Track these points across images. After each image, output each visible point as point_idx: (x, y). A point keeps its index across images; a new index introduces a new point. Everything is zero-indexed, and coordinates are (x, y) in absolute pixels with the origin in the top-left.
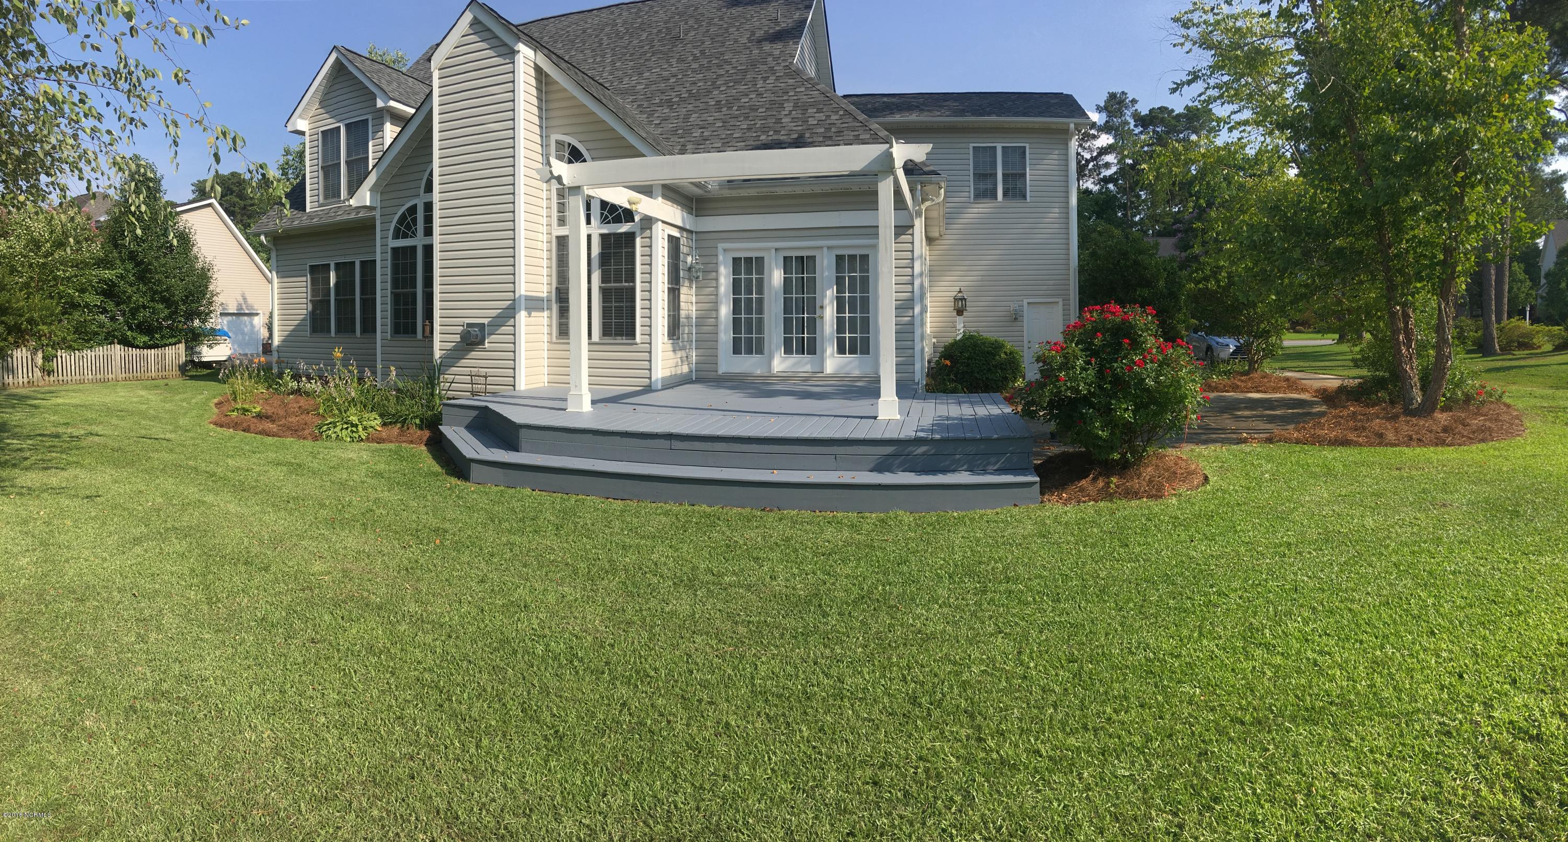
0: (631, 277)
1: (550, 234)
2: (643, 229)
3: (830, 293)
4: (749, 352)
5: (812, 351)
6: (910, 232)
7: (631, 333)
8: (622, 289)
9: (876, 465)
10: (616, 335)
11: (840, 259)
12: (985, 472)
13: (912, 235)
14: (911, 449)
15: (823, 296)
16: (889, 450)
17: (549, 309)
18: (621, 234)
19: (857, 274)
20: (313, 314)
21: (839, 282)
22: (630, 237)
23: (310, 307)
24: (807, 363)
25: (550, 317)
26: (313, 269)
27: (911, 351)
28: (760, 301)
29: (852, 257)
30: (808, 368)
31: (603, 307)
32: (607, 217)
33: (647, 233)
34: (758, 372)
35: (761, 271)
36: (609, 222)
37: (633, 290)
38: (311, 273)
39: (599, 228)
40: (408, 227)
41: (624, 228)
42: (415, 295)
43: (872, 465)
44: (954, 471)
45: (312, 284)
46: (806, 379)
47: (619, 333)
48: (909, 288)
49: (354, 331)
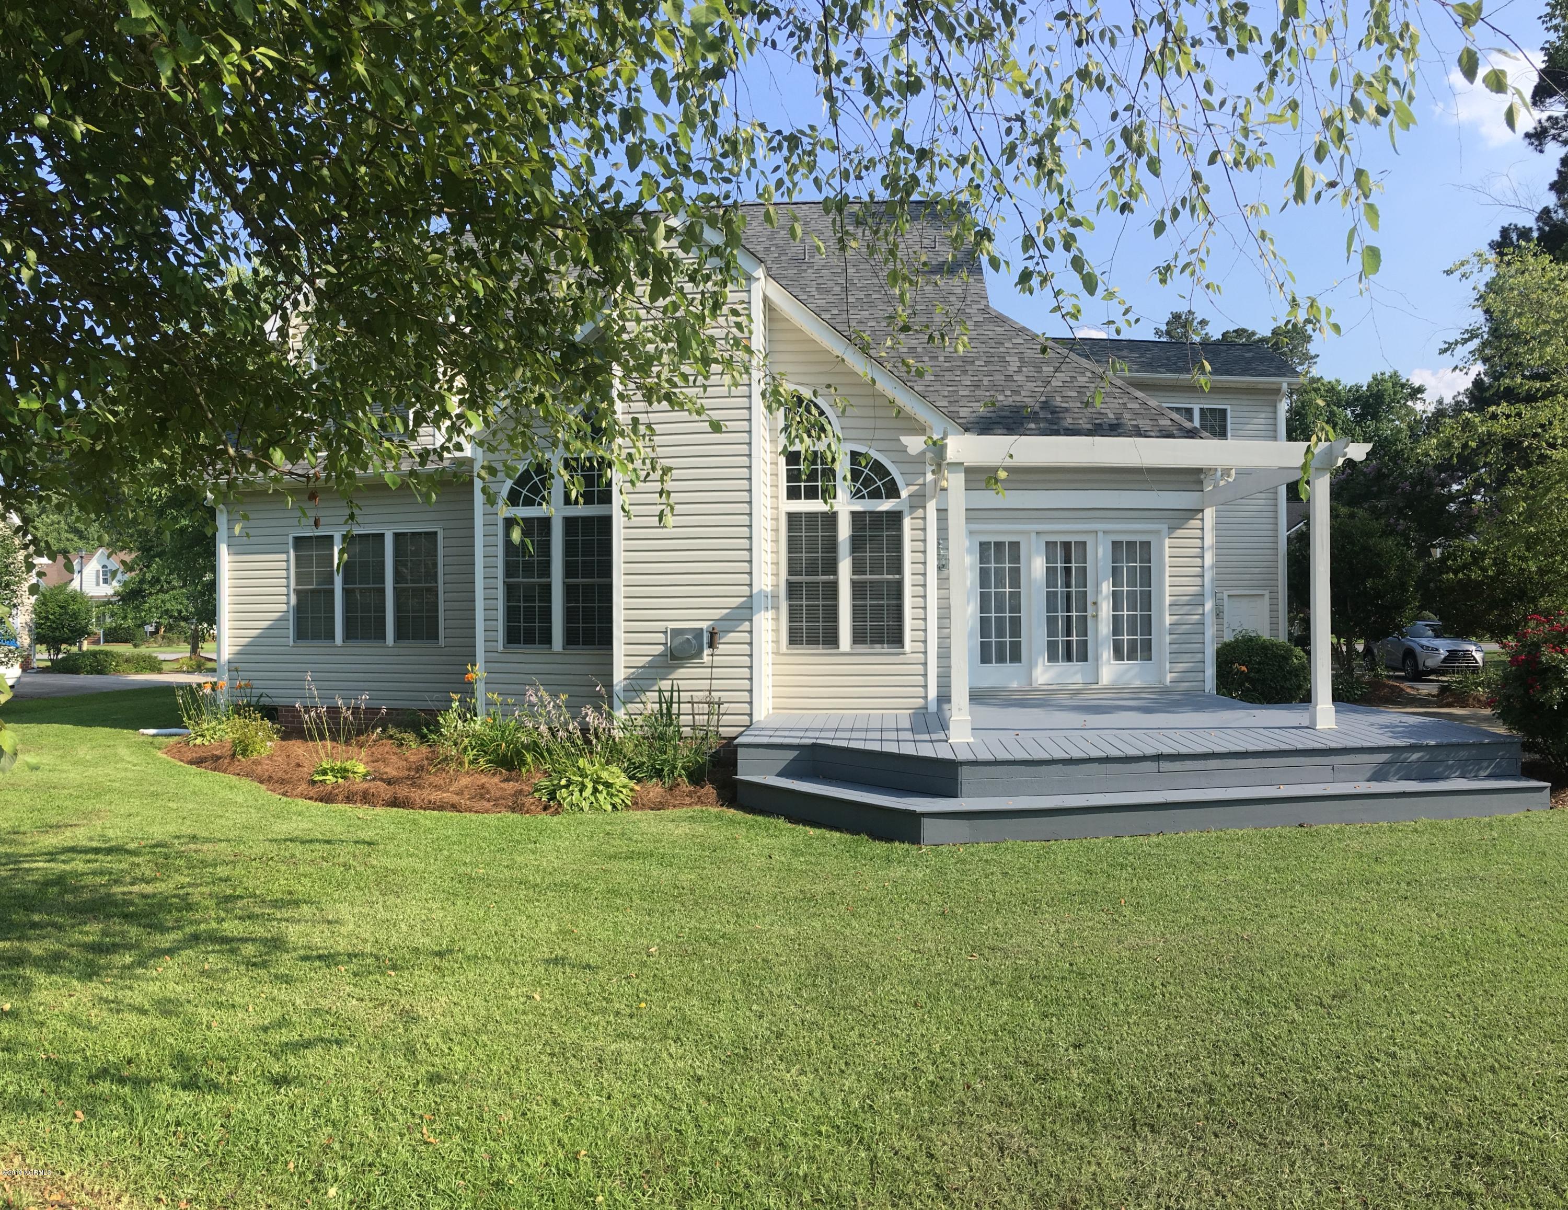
0: (897, 566)
1: (777, 508)
2: (913, 508)
3: (1107, 587)
4: (1001, 659)
5: (1083, 658)
6: (1200, 516)
7: (897, 639)
8: (881, 582)
9: (1375, 773)
10: (872, 642)
11: (1116, 545)
12: (1476, 778)
13: (1202, 520)
14: (1405, 755)
15: (1097, 592)
16: (1384, 757)
17: (776, 608)
18: (881, 513)
19: (1138, 564)
20: (300, 609)
21: (1116, 572)
22: (895, 518)
23: (293, 600)
24: (1076, 673)
25: (777, 619)
26: (299, 542)
27: (1200, 655)
28: (1016, 596)
29: (1131, 544)
30: (1078, 678)
31: (854, 606)
32: (859, 491)
33: (920, 512)
34: (1014, 685)
35: (1016, 558)
36: (863, 497)
37: (899, 585)
38: (296, 548)
39: (849, 503)
40: (535, 490)
41: (886, 505)
42: (548, 588)
43: (1368, 775)
44: (1447, 778)
45: (298, 564)
46: (1077, 692)
47: (877, 639)
48: (1198, 581)
49: (383, 637)
